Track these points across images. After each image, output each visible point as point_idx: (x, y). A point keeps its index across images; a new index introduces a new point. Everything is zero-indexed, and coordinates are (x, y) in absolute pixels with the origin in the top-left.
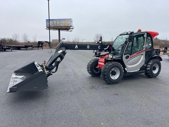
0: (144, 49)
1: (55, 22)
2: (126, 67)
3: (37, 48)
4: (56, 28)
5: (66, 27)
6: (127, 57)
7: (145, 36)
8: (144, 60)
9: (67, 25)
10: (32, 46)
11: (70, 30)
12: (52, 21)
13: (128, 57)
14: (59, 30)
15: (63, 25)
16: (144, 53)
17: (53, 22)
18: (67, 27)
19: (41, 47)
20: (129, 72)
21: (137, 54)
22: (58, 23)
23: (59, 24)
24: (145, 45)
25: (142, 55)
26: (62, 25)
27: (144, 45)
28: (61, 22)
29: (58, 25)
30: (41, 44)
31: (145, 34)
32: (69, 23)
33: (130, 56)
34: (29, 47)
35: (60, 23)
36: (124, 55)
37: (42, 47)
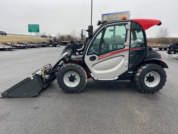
0: (127, 47)
2: (91, 73)
6: (93, 59)
12: (107, 16)
15: (119, 19)
17: (109, 16)
20: (97, 80)
21: (112, 54)
22: (114, 17)
23: (115, 19)
24: (128, 41)
25: (123, 56)
27: (126, 41)
28: (118, 16)
31: (127, 24)
32: (126, 16)
33: (97, 57)
35: (116, 17)
36: (88, 55)
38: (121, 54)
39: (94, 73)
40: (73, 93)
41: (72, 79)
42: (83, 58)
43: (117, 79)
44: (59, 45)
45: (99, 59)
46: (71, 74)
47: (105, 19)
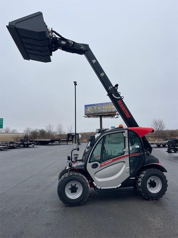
0: (127, 154)
1: (95, 108)
2: (94, 181)
3: (66, 142)
4: (97, 115)
5: (109, 113)
6: (95, 166)
8: (128, 171)
9: (110, 111)
10: (59, 140)
11: (116, 116)
12: (91, 107)
14: (101, 117)
15: (106, 111)
16: (127, 160)
17: (93, 108)
18: (111, 112)
19: (70, 140)
20: (100, 189)
22: (99, 108)
23: (100, 110)
24: (127, 148)
25: (124, 162)
26: (104, 111)
27: (125, 148)
28: (103, 107)
29: (99, 112)
30: (71, 137)
31: (124, 132)
32: (113, 107)
33: (99, 165)
34: (56, 142)
35: (101, 108)
36: (90, 162)
37: (72, 140)
38: (121, 160)
39: (97, 181)
41: (74, 190)
42: (85, 165)
43: (120, 187)
44: (33, 146)
45: (101, 166)
46: (71, 185)
47: (88, 110)
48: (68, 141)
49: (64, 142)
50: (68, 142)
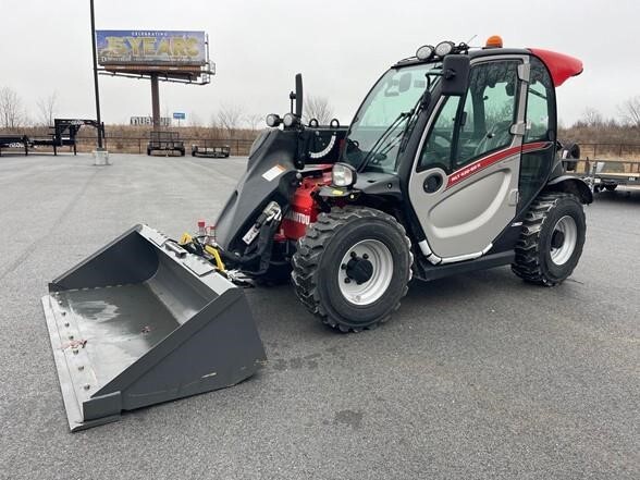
0: (516, 143)
1: (135, 43)
2: (424, 237)
3: (51, 148)
4: (141, 68)
5: (182, 65)
6: (432, 184)
7: (524, 71)
8: (515, 200)
9: (185, 59)
10: (24, 140)
11: (200, 80)
12: (121, 40)
13: (437, 180)
14: (154, 75)
15: (171, 58)
16: (514, 163)
17: (127, 42)
18: (188, 65)
19: (66, 143)
20: (439, 264)
21: (484, 164)
22: (148, 46)
23: (152, 54)
24: (520, 122)
25: (506, 171)
26: (164, 57)
27: (515, 122)
28: (163, 44)
29: (149, 58)
30: (67, 131)
31: (521, 61)
32: (195, 48)
33: (446, 178)
34: (13, 145)
35: (156, 49)
37: (71, 143)
39: (435, 238)
40: (366, 328)
42: (404, 183)
43: (490, 252)
45: (451, 183)
47: (110, 49)
48: (56, 143)
49: (45, 147)
50: (58, 148)
